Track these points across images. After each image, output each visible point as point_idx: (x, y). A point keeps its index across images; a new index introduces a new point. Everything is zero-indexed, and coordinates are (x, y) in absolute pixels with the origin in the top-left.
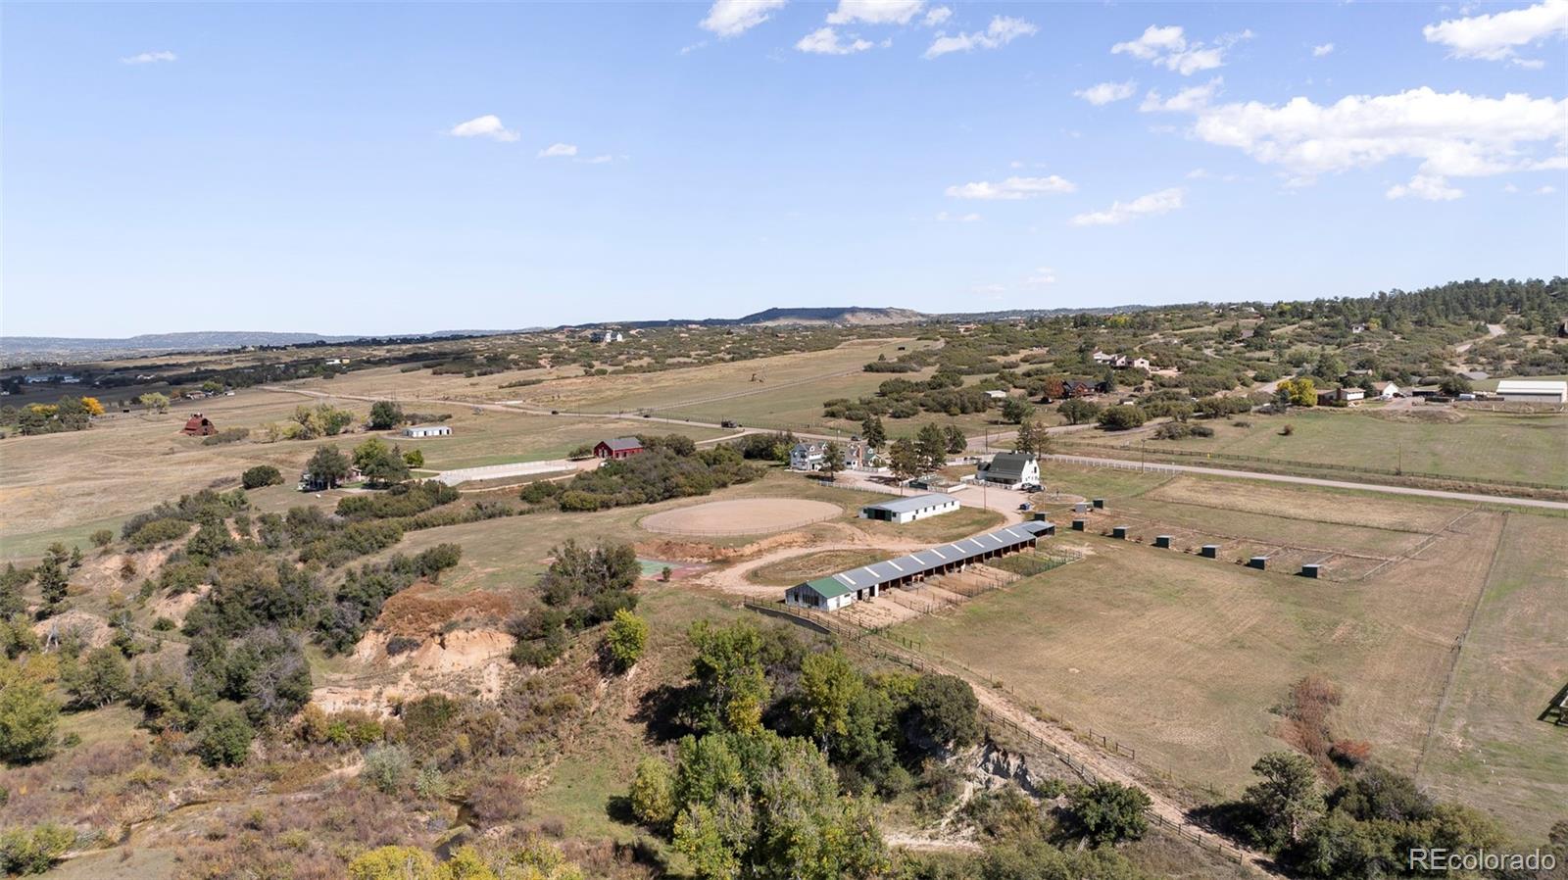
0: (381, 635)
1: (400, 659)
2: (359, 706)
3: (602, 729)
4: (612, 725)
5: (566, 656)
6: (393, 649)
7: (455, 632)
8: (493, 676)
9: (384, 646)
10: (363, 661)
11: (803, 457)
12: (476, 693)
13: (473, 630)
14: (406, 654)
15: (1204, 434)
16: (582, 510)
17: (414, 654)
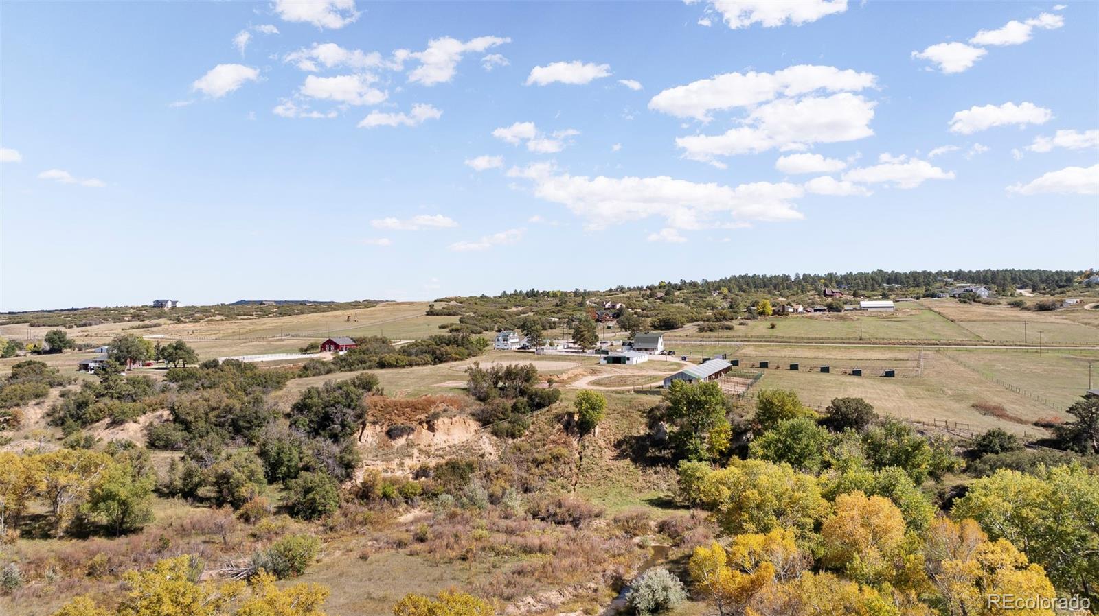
0: (378, 426)
1: (401, 441)
2: (390, 473)
3: (596, 466)
4: (602, 463)
5: (531, 428)
6: (391, 434)
7: (441, 420)
8: (487, 444)
9: (383, 434)
10: (368, 445)
11: (507, 340)
12: (483, 456)
13: (455, 416)
14: (405, 437)
15: (729, 328)
16: (396, 366)
17: (411, 437)
